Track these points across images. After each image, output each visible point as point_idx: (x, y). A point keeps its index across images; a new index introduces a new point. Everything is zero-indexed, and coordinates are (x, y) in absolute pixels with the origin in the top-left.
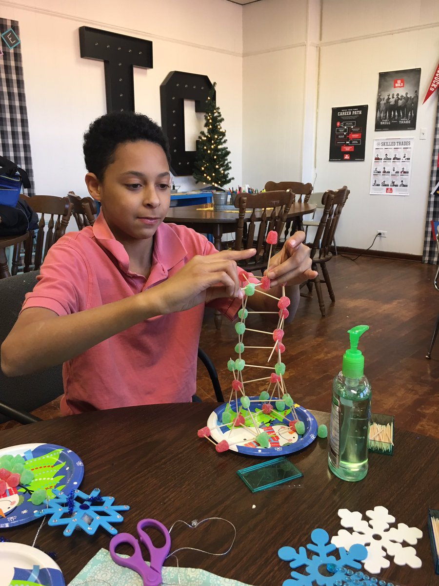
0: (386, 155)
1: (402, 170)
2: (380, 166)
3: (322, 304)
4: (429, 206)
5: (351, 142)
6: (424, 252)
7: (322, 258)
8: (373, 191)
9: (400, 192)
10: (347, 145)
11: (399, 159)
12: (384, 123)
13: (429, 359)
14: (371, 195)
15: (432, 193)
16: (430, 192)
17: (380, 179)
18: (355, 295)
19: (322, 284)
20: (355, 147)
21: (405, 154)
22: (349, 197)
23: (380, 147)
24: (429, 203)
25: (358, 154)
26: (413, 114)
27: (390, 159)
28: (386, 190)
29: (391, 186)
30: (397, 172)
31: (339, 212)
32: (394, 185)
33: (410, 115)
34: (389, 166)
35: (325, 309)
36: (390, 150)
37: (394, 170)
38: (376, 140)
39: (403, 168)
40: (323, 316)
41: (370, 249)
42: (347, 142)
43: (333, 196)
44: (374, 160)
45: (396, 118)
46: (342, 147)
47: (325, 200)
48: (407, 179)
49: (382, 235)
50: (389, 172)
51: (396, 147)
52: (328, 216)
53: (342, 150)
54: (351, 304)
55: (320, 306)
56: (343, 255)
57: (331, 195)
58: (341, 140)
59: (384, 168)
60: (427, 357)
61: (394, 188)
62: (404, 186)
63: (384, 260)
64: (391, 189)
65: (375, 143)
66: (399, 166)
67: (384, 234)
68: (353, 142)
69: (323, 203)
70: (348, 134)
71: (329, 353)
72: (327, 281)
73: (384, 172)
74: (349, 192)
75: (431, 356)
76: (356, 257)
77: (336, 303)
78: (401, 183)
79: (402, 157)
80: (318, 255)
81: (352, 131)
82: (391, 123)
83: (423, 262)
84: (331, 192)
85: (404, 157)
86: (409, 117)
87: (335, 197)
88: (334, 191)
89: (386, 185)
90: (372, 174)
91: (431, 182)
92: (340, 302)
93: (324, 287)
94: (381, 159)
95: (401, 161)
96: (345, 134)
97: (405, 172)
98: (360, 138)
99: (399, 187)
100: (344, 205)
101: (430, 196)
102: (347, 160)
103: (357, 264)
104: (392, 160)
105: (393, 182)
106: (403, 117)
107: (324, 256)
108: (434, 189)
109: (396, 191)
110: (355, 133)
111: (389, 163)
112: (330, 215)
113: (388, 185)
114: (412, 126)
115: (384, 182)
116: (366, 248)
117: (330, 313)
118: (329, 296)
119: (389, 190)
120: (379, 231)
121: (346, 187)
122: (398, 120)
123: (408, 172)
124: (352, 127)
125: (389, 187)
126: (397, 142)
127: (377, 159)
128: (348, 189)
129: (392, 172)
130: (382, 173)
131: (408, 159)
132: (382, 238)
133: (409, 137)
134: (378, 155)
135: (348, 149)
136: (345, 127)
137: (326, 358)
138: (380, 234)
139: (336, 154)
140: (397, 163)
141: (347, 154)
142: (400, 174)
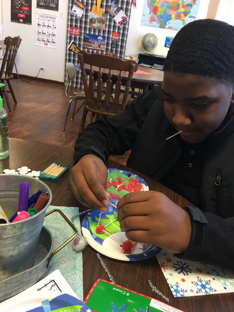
0: (44, 23)
1: (52, 34)
2: (41, 29)
3: (9, 104)
4: (66, 56)
5: (23, 12)
6: (65, 80)
7: (7, 77)
8: (37, 43)
9: (52, 46)
10: (21, 13)
11: (50, 27)
12: (41, 4)
13: (64, 130)
14: (36, 45)
15: (68, 49)
16: (67, 48)
17: (41, 37)
18: (28, 101)
19: (8, 93)
20: (26, 15)
21: (53, 25)
22: (21, 43)
23: (40, 18)
24: (66, 54)
25: (28, 20)
26: (57, 2)
27: (46, 26)
28: (44, 44)
29: (47, 42)
30: (50, 34)
31: (15, 51)
32: (48, 42)
33: (55, 2)
34: (45, 30)
35: (10, 107)
36: (45, 20)
37: (48, 33)
38: (38, 13)
39: (53, 33)
40: (10, 111)
41: (37, 77)
42: (21, 12)
43: (11, 40)
44: (37, 25)
45: (48, 2)
46: (18, 14)
47: (6, 42)
48: (55, 39)
49: (43, 69)
50: (45, 34)
51: (48, 19)
52: (9, 52)
53: (18, 16)
54: (26, 105)
55: (7, 105)
56: (23, 79)
57: (9, 39)
58: (17, 9)
59: (43, 31)
60: (63, 129)
61: (48, 43)
62: (54, 43)
63: (45, 83)
64: (47, 44)
65: (37, 15)
66: (51, 31)
67: (44, 69)
68: (25, 12)
69: (5, 44)
70: (21, 6)
71: (13, 130)
72: (11, 91)
73: (43, 33)
74: (21, 40)
75: (65, 129)
76: (29, 81)
77: (18, 104)
78: (52, 41)
79: (52, 26)
80: (5, 76)
81: (23, 5)
82: (45, 5)
83: (64, 86)
84: (10, 38)
85: (53, 26)
86: (55, 3)
87: (12, 41)
88: (12, 37)
89: (44, 41)
90: (36, 33)
91: (67, 42)
92: (20, 104)
93: (10, 95)
94: (41, 25)
95: (51, 28)
96: (19, 6)
97: (54, 35)
98: (28, 10)
99: (51, 43)
100: (19, 47)
101: (66, 50)
102: (21, 22)
103: (30, 85)
104: (47, 27)
105: (48, 40)
106: (52, 3)
107: (9, 76)
108: (68, 47)
109: (50, 45)
110: (25, 6)
111: (45, 28)
112: (10, 52)
113: (45, 41)
114: (56, 9)
115: (43, 39)
116: (35, 76)
117: (14, 109)
118: (13, 100)
119: (46, 44)
120: (42, 67)
121: (19, 36)
122: (49, 4)
123: (55, 35)
124: (24, 3)
125: (46, 42)
126: (49, 17)
127: (39, 25)
128: (21, 38)
129: (47, 34)
130: (41, 34)
131: (55, 28)
132: (44, 71)
133: (55, 15)
134: (39, 22)
135: (22, 16)
136: (20, 2)
137: (11, 132)
138: (42, 69)
139: (15, 18)
140: (49, 29)
141: (21, 19)
142: (51, 35)
